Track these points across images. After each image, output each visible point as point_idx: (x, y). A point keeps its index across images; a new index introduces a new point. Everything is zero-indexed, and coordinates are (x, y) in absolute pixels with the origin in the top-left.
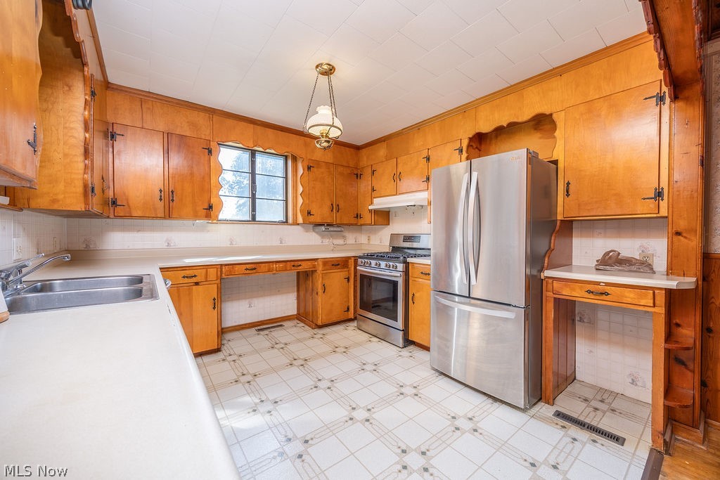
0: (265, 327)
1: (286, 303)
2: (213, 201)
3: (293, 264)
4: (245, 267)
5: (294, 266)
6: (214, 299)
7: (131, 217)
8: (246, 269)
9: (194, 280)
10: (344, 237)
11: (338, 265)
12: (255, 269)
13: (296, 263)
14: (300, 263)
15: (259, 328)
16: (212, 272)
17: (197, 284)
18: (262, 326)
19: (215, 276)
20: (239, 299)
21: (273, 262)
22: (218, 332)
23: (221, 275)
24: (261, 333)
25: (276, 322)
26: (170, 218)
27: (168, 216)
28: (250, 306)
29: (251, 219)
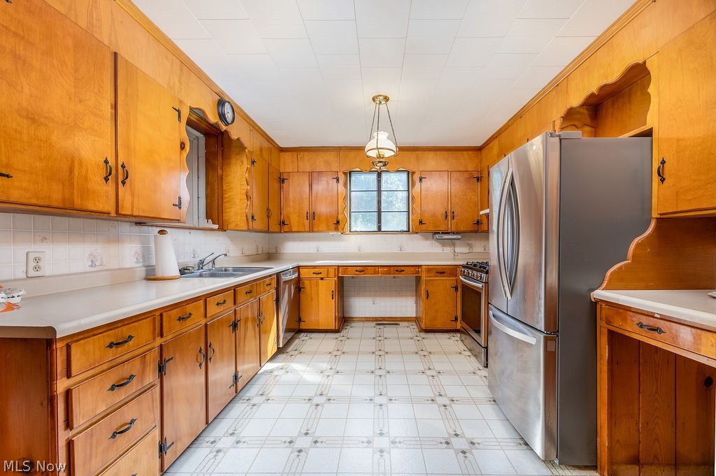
0: (385, 322)
1: (406, 306)
2: (340, 218)
3: (396, 268)
4: (355, 269)
5: (397, 271)
6: (333, 292)
7: (291, 232)
8: (357, 271)
9: (320, 276)
10: (470, 246)
11: (444, 272)
12: (363, 271)
13: (399, 269)
14: (403, 268)
15: (379, 323)
16: (332, 271)
17: (322, 279)
18: (381, 322)
19: (334, 274)
20: (365, 296)
21: (378, 266)
22: (335, 317)
23: (338, 274)
24: (378, 327)
25: (396, 321)
26: (313, 231)
27: (311, 230)
28: (374, 303)
29: (376, 230)
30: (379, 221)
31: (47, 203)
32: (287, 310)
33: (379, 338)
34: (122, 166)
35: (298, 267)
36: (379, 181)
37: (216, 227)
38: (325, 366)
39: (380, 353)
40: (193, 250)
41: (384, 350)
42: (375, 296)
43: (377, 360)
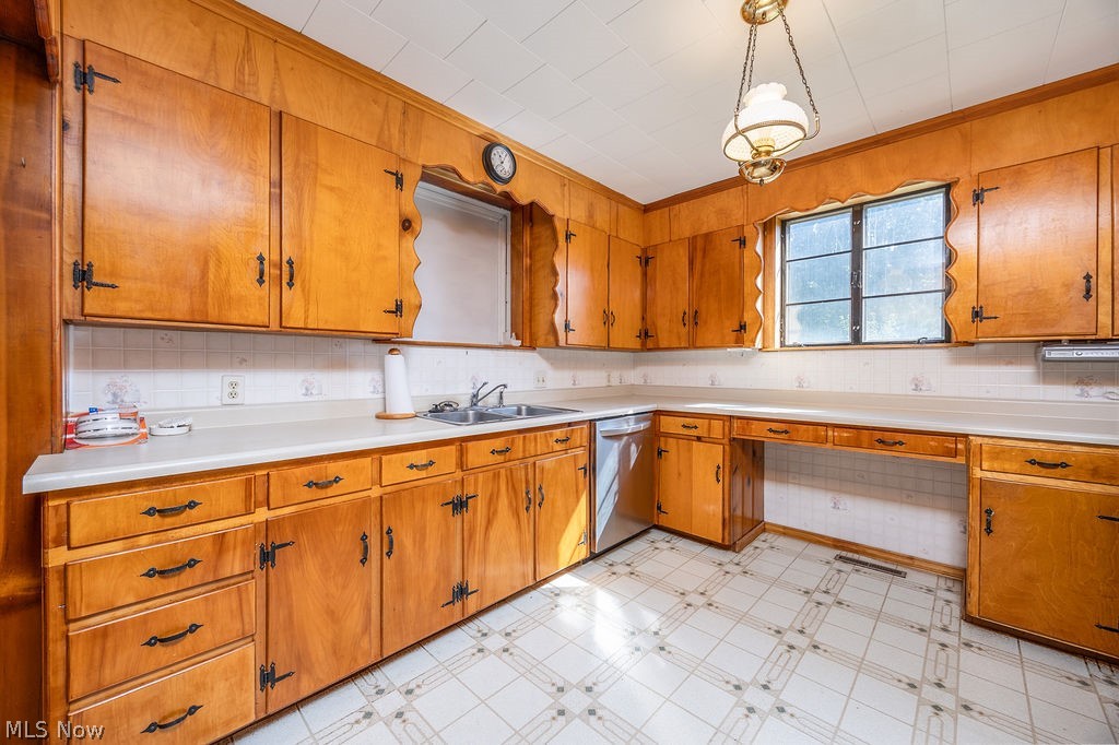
2: (747, 318)
3: (878, 435)
4: (768, 425)
5: (880, 441)
6: (719, 467)
7: (658, 348)
8: (771, 430)
9: (695, 432)
12: (786, 432)
13: (889, 437)
14: (899, 437)
15: (844, 554)
16: (718, 426)
17: (699, 439)
19: (721, 432)
20: (813, 487)
21: (826, 425)
22: (724, 520)
23: (731, 432)
24: (838, 565)
25: (898, 563)
26: (696, 348)
27: (693, 345)
28: (835, 507)
29: (848, 339)
30: (857, 319)
31: (167, 316)
32: (615, 487)
33: (819, 598)
34: (288, 262)
35: (657, 413)
36: (857, 231)
37: (519, 343)
38: (652, 620)
39: (797, 642)
40: (473, 377)
41: (811, 637)
42: (840, 491)
43: (775, 655)
